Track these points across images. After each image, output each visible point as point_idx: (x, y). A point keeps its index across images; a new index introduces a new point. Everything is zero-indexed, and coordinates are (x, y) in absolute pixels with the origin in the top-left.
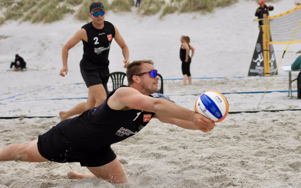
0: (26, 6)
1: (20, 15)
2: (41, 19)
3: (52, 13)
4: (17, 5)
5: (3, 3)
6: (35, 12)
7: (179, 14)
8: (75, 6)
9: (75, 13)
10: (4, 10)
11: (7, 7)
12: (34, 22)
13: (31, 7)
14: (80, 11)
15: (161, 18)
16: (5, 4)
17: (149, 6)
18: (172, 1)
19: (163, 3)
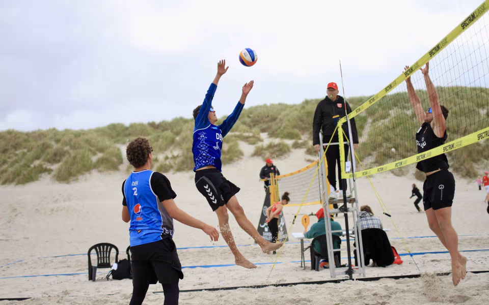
2: (13, 181)
3: (25, 172)
6: (5, 171)
7: (174, 173)
8: (53, 165)
9: (53, 173)
14: (60, 170)
18: (167, 158)
19: (156, 160)
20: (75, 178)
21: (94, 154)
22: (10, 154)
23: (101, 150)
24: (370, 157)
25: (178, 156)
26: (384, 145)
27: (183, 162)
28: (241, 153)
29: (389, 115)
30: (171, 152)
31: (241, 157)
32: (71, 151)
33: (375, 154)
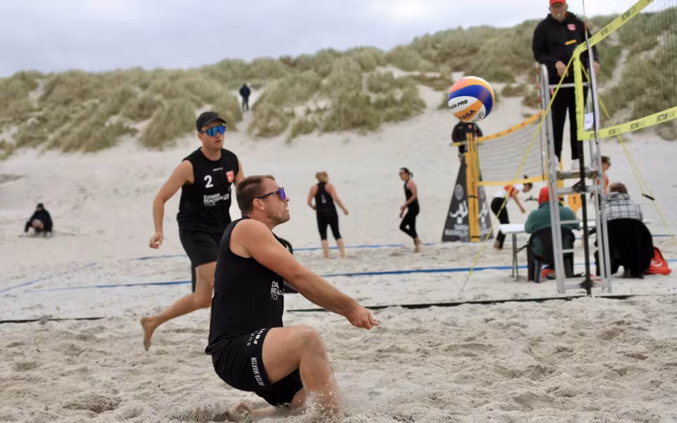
0: (51, 122)
1: (43, 139)
2: (79, 147)
3: (98, 134)
4: (37, 122)
5: (11, 119)
6: (68, 133)
7: (320, 135)
8: (138, 122)
9: (139, 135)
10: (14, 129)
11: (18, 124)
12: (67, 150)
13: (61, 125)
14: (148, 131)
15: (289, 141)
16: (14, 120)
17: (268, 121)
18: (308, 112)
19: (292, 115)
20: (171, 142)
21: (199, 106)
22: (76, 105)
23: (210, 100)
24: (624, 110)
25: (325, 109)
26: (648, 90)
27: (333, 118)
28: (422, 105)
29: (656, 43)
30: (315, 102)
31: (423, 110)
32: (165, 102)
33: (632, 105)
